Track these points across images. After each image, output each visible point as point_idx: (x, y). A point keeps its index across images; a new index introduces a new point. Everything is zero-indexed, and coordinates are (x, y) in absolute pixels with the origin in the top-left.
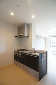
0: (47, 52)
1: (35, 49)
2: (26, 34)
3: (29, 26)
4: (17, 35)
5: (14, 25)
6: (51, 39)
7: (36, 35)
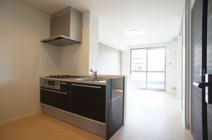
0: (124, 78)
1: (96, 73)
2: (73, 37)
3: (82, 16)
4: (47, 37)
5: (40, 10)
6: (132, 57)
7: (99, 43)
